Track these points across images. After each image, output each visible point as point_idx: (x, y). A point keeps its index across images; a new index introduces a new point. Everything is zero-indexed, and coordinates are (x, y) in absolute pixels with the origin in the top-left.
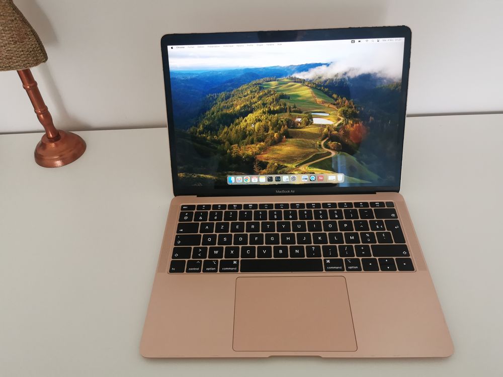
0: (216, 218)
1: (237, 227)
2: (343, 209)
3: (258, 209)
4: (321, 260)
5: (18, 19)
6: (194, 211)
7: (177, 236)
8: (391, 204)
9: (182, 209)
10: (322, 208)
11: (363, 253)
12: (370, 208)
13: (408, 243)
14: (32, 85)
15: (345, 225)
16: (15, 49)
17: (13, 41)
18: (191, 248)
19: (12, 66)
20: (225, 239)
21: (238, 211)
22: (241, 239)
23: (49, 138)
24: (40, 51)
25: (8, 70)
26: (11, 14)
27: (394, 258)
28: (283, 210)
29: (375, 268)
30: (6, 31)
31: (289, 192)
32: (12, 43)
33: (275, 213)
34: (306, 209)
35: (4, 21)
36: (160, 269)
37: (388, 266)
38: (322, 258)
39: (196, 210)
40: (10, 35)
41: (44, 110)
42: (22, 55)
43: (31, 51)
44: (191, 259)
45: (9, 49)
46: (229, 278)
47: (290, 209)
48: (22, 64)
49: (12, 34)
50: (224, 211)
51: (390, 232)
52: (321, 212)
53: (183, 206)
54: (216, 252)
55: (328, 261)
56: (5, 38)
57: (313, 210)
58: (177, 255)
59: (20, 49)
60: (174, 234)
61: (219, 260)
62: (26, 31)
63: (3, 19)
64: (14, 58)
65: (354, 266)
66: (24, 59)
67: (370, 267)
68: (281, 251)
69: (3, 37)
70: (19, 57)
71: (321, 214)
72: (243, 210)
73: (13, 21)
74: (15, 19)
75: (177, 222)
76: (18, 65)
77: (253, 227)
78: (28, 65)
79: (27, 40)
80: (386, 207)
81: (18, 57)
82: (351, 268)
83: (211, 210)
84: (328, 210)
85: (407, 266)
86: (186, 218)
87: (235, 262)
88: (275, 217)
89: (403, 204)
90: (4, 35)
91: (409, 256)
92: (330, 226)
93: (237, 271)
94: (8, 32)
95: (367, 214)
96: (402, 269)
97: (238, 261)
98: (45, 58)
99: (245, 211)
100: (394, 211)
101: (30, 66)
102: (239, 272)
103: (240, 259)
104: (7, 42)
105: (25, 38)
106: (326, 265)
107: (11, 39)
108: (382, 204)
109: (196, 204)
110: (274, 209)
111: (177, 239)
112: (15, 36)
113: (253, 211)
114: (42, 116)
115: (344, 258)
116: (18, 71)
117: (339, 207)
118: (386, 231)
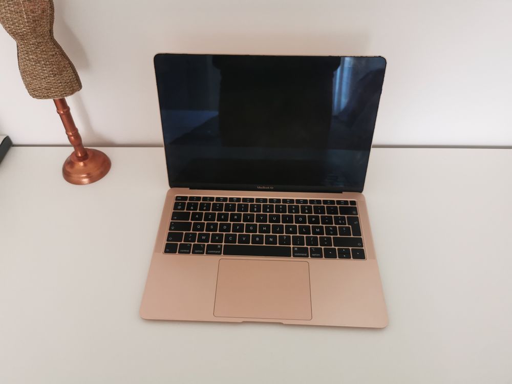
0: (205, 208)
1: (223, 217)
2: (313, 205)
3: (241, 203)
4: (290, 247)
5: (58, 53)
6: (187, 202)
7: (171, 222)
8: (353, 203)
9: (176, 199)
10: (295, 204)
11: (326, 243)
12: (336, 205)
13: (364, 237)
14: (65, 110)
15: (314, 219)
16: (54, 81)
17: (53, 74)
18: (183, 233)
19: (50, 96)
20: (212, 227)
21: (224, 203)
22: (225, 227)
23: (78, 157)
24: (76, 81)
25: (46, 98)
26: (53, 50)
27: (350, 248)
28: (262, 204)
29: (334, 256)
30: (47, 65)
31: (268, 188)
32: (52, 76)
33: (255, 206)
34: (282, 204)
35: (46, 56)
36: (156, 250)
37: (344, 255)
38: (292, 246)
39: (188, 201)
40: (50, 69)
41: (75, 133)
42: (60, 86)
43: (68, 83)
44: (183, 242)
45: (49, 81)
46: (213, 260)
47: (268, 203)
48: (60, 94)
49: (52, 68)
50: (212, 203)
51: (350, 226)
52: (294, 207)
53: (177, 197)
54: (204, 238)
55: (296, 249)
56: (46, 72)
57: (287, 205)
58: (171, 239)
59: (59, 81)
60: (169, 220)
61: (206, 244)
62: (65, 64)
63: (45, 55)
64: (52, 89)
65: (317, 254)
66: (62, 90)
67: (330, 255)
68: (257, 239)
69: (44, 70)
70: (58, 88)
71: (294, 209)
72: (228, 202)
73: (53, 55)
74: (56, 53)
75: (171, 211)
76: (56, 95)
77: (236, 217)
78: (65, 95)
79: (65, 72)
80: (349, 205)
81: (56, 88)
82: (314, 255)
83: (201, 201)
84: (300, 205)
85: (360, 255)
86: (179, 207)
87: (219, 247)
88: (255, 209)
89: (364, 203)
90: (45, 69)
91: (362, 247)
92: (301, 219)
93: (220, 254)
94: (49, 66)
95: (333, 210)
96: (355, 257)
97: (222, 245)
98: (80, 87)
99: (230, 204)
100: (355, 209)
101: (66, 96)
102: (222, 255)
103: (223, 244)
104: (47, 75)
105: (64, 71)
106: (294, 252)
107: (51, 73)
108: (346, 202)
109: (189, 196)
110: (255, 203)
111: (171, 225)
112: (55, 69)
113: (237, 203)
114: (72, 138)
115: (309, 247)
116: (54, 100)
117: (310, 203)
118: (347, 225)
